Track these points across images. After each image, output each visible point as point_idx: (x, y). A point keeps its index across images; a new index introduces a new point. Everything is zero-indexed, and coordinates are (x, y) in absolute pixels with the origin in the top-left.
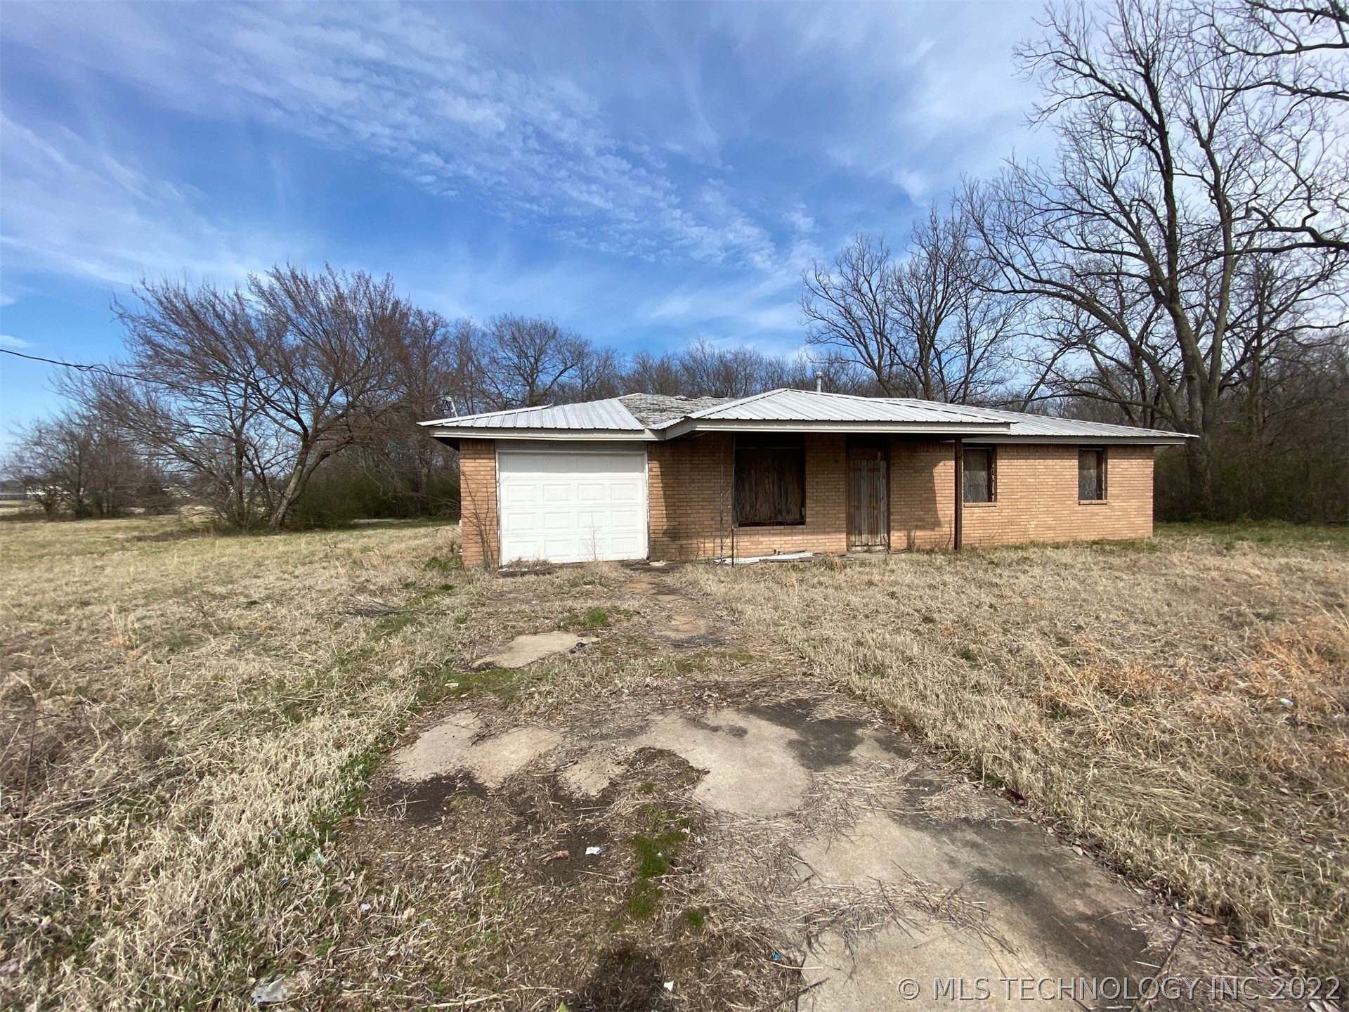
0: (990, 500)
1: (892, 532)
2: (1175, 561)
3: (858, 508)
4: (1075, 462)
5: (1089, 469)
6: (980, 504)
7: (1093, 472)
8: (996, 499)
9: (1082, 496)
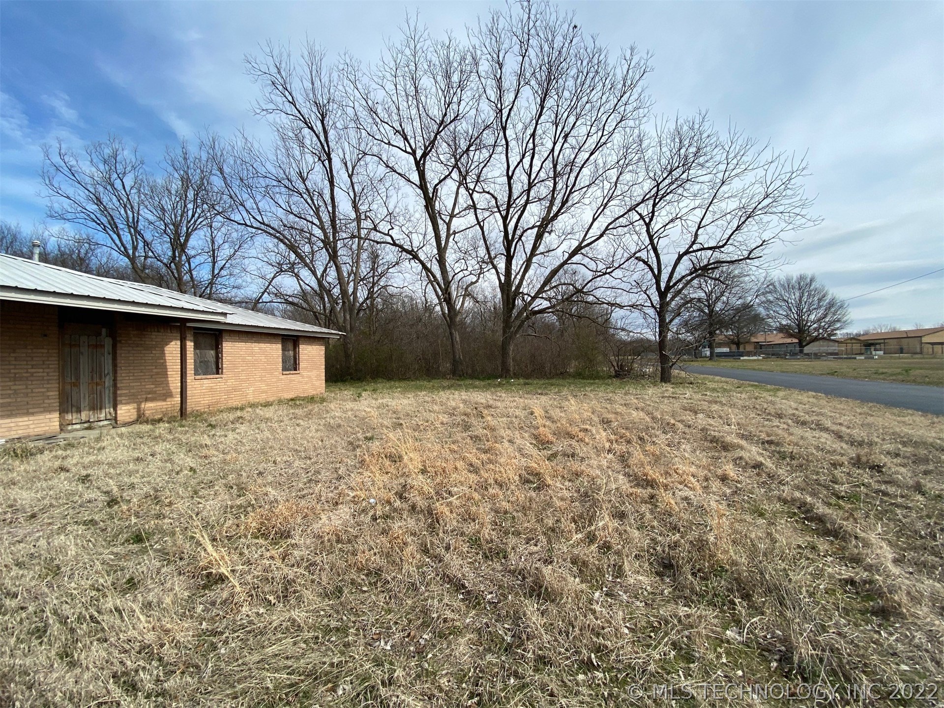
0: (218, 373)
1: (119, 407)
2: (333, 408)
3: (76, 384)
4: (279, 346)
5: (289, 351)
6: (209, 377)
7: (291, 353)
8: (222, 372)
9: (284, 369)
